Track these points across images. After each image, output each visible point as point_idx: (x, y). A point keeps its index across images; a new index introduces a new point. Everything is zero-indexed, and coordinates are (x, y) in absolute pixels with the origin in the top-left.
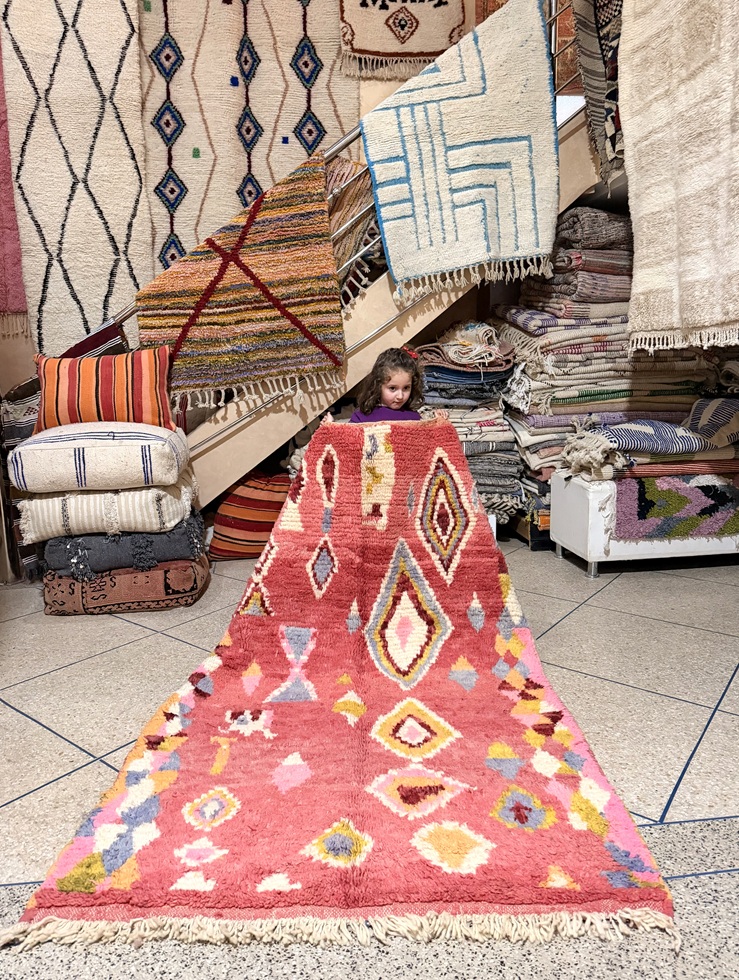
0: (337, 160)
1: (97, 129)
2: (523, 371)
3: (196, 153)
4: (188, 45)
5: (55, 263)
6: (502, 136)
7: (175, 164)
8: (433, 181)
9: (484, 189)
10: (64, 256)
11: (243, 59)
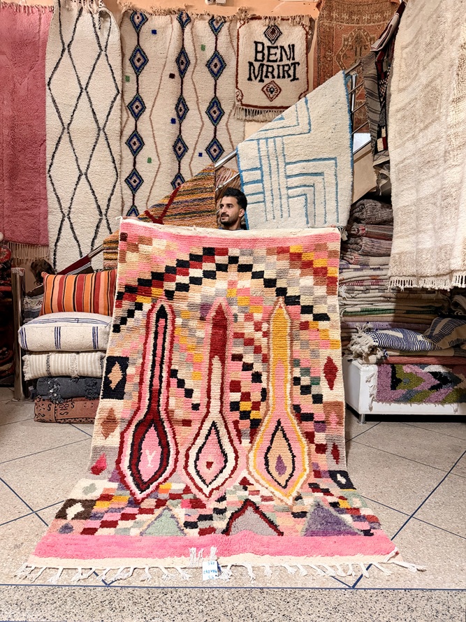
0: (222, 169)
1: (95, 146)
3: (149, 161)
4: (149, 100)
5: (66, 219)
6: (319, 157)
7: (137, 166)
8: (277, 182)
9: (307, 188)
10: (71, 216)
11: (179, 109)
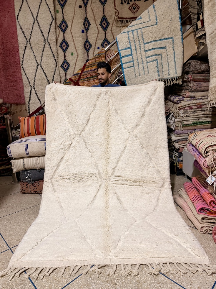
0: (109, 51)
1: (43, 49)
2: (173, 116)
3: (72, 54)
4: (69, 22)
5: (33, 89)
6: (163, 38)
7: (66, 58)
8: (140, 55)
9: (157, 56)
10: (35, 87)
11: (85, 24)
